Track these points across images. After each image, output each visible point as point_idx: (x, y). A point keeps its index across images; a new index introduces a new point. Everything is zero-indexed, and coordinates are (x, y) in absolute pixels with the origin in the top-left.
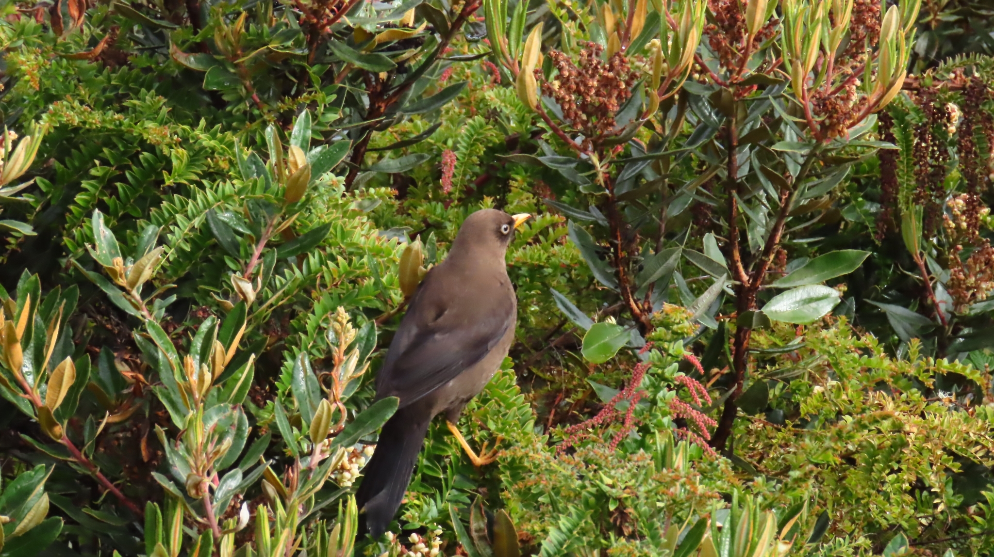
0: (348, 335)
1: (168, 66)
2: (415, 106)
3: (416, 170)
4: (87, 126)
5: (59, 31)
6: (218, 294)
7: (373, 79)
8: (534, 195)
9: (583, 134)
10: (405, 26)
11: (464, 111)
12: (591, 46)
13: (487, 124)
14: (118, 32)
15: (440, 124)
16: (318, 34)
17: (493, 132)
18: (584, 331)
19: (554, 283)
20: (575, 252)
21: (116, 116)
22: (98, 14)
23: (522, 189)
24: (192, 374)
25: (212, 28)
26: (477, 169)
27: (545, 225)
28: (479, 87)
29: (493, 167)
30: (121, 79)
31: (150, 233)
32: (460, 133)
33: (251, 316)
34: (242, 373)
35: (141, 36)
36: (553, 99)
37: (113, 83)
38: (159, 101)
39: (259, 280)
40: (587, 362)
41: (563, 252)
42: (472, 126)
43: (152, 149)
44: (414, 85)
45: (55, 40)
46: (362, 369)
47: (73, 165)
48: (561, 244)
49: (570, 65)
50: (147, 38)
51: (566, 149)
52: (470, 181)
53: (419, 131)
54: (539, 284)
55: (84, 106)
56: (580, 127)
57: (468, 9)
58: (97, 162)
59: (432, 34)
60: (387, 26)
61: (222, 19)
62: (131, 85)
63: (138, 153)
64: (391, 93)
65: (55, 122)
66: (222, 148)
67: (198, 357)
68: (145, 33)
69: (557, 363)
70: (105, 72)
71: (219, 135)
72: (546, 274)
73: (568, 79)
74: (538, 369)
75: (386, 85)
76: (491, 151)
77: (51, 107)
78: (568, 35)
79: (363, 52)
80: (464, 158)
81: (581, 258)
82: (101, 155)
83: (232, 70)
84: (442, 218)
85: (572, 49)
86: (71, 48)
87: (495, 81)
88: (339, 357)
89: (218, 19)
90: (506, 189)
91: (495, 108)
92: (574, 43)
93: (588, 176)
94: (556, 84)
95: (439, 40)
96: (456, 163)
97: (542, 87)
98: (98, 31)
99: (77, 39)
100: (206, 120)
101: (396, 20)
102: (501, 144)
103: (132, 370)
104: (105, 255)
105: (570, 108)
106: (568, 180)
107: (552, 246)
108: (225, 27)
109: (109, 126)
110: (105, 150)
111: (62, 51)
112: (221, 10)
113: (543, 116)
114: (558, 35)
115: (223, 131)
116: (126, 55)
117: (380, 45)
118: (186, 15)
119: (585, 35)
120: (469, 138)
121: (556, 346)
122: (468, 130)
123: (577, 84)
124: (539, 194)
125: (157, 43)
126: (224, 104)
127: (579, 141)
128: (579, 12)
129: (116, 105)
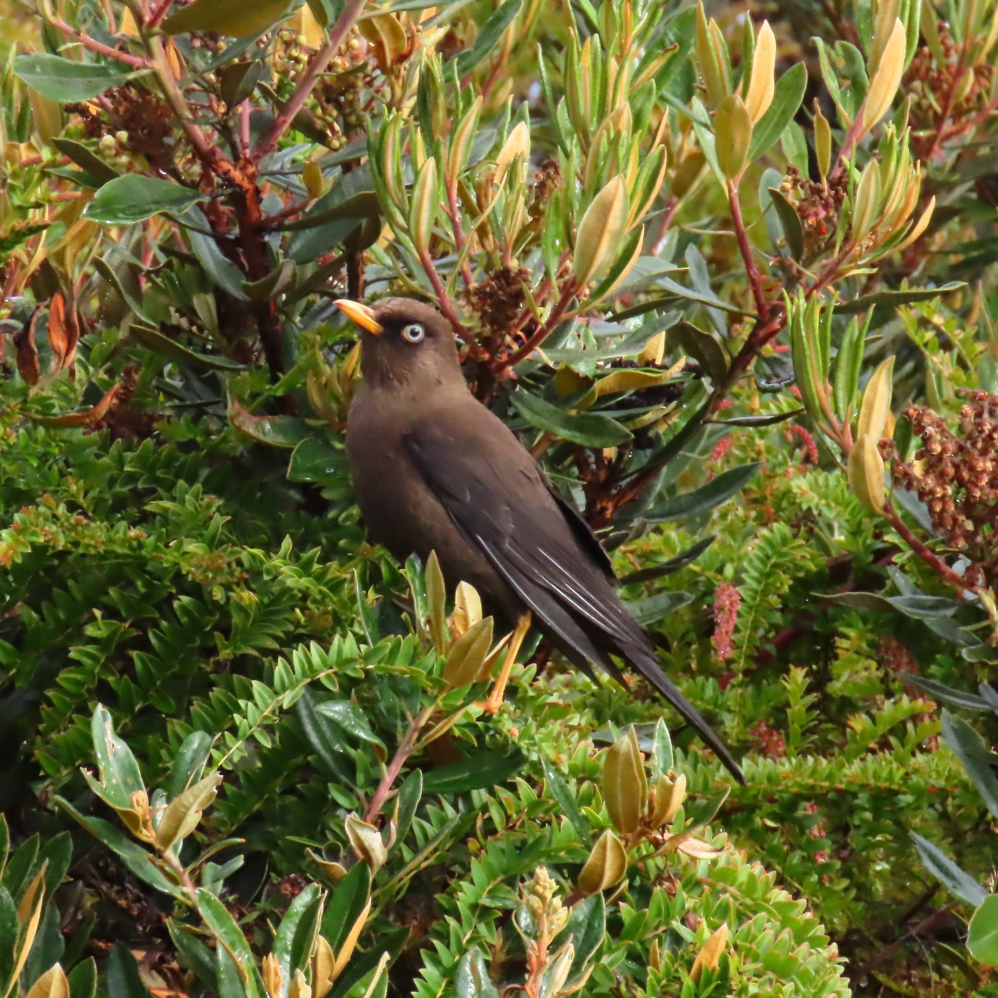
0: (555, 917)
1: (224, 440)
2: (667, 507)
3: (668, 621)
4: (81, 550)
5: (31, 377)
6: (317, 851)
7: (592, 459)
8: (880, 663)
9: (968, 555)
10: (649, 363)
11: (753, 514)
12: (981, 399)
13: (795, 536)
14: (136, 377)
15: (711, 540)
16: (492, 380)
17: (807, 552)
18: (969, 910)
19: (916, 821)
20: (954, 767)
21: (133, 533)
22: (101, 346)
23: (857, 653)
24: (276, 988)
25: (303, 372)
26: (778, 618)
27: (900, 716)
28: (779, 471)
29: (806, 615)
30: (141, 461)
31: (195, 745)
32: (746, 554)
33: (377, 892)
34: (367, 986)
35: (177, 383)
36: (914, 494)
37: (127, 468)
38: (209, 506)
39: (393, 825)
40: (976, 963)
41: (933, 766)
42: (769, 542)
43: (196, 590)
44: (664, 470)
45: (24, 393)
46: (578, 980)
47: (57, 619)
48: (928, 751)
49: (943, 432)
50: (187, 387)
51: (936, 580)
52: (765, 638)
53: (673, 550)
54: (889, 822)
55: (75, 515)
56: (962, 544)
57: (762, 333)
58: (98, 613)
59: (698, 377)
60: (617, 364)
61: (320, 355)
62: (159, 473)
63: (171, 597)
64: (623, 483)
65: (24, 545)
66: (321, 592)
67: (288, 958)
68: (184, 377)
69: (922, 964)
70: (113, 449)
71: (316, 567)
72: (902, 804)
73: (940, 458)
74: (889, 974)
75: (615, 470)
76: (802, 585)
77: (17, 517)
78: (939, 377)
79: (573, 412)
80: (754, 598)
81: (965, 776)
82: (104, 599)
83: (339, 446)
84: (716, 705)
85: (946, 403)
86: (52, 406)
87: (807, 459)
88: (538, 957)
89: (314, 354)
90: (829, 653)
91: (809, 509)
92: (949, 391)
93: (976, 632)
94: (918, 469)
95: (710, 390)
96: (739, 607)
97: (893, 471)
98: (102, 375)
99: (64, 388)
100: (292, 536)
101: (633, 354)
102: (820, 573)
103: (170, 987)
104: (116, 788)
105: (943, 510)
106: (939, 638)
107: (913, 754)
108: (326, 369)
109: (119, 550)
110: (113, 592)
111: (37, 412)
112: (318, 338)
113: (895, 523)
114: (918, 376)
115: (324, 559)
116: (152, 419)
117: (604, 397)
118: (258, 345)
119: (969, 378)
120: (764, 563)
121: (920, 936)
122: (761, 549)
123: (956, 467)
124: (889, 663)
125: (207, 396)
126: (325, 505)
127: (959, 567)
128: (957, 336)
129: (133, 511)
